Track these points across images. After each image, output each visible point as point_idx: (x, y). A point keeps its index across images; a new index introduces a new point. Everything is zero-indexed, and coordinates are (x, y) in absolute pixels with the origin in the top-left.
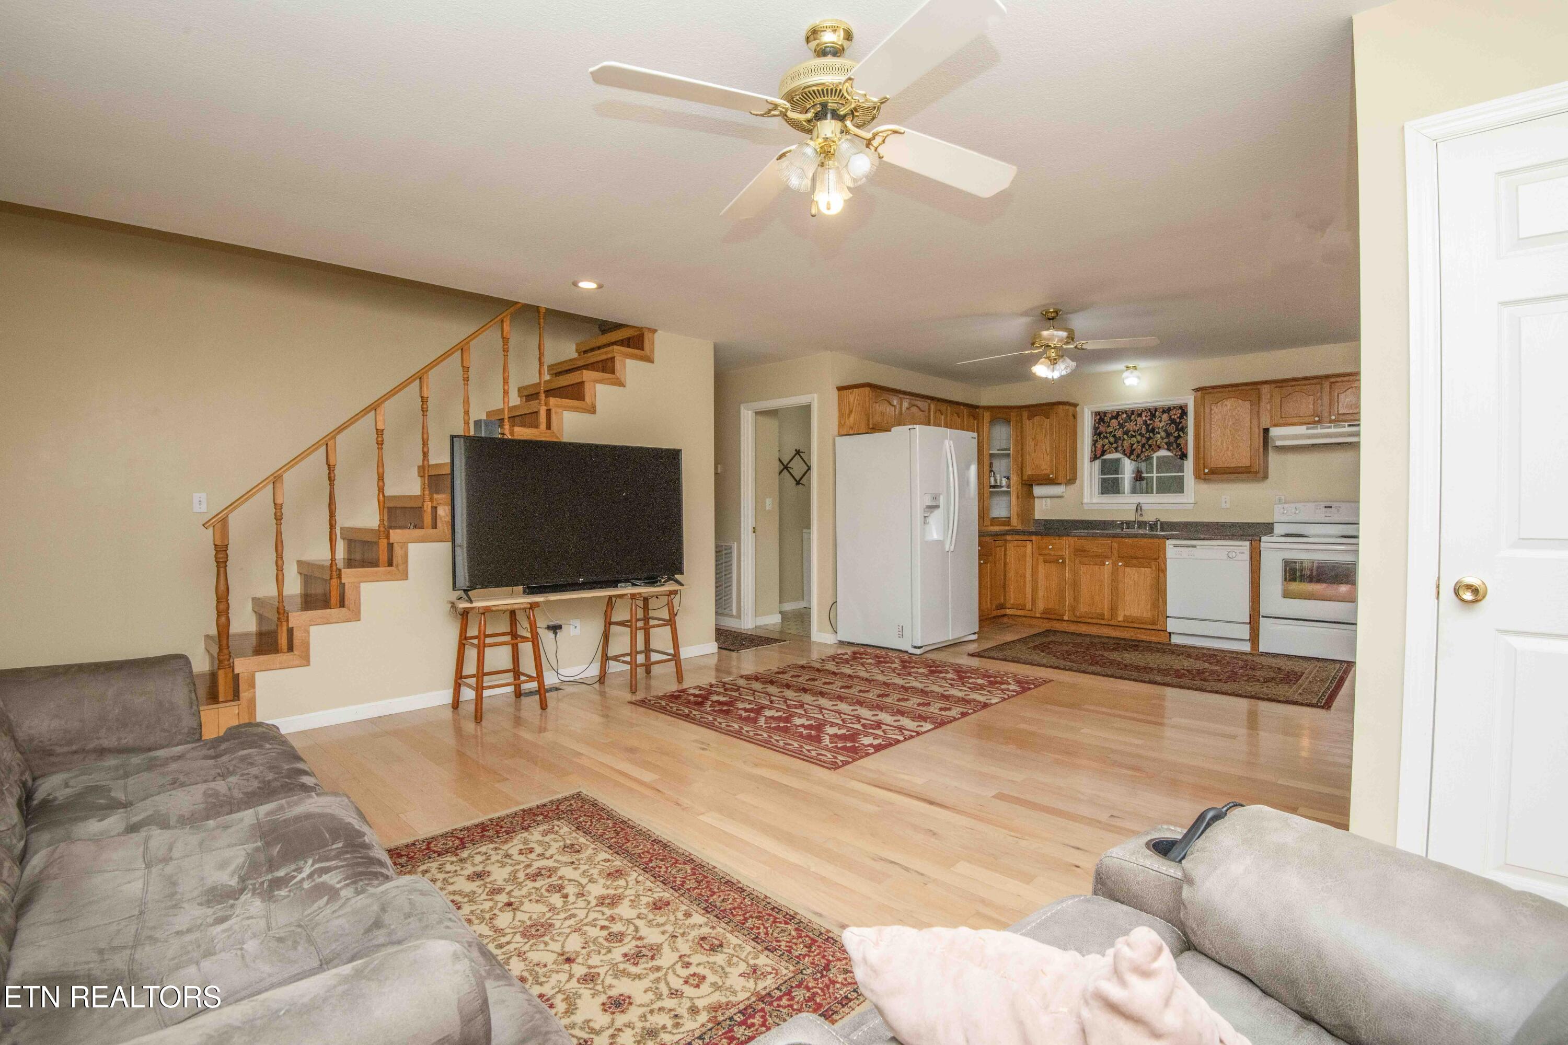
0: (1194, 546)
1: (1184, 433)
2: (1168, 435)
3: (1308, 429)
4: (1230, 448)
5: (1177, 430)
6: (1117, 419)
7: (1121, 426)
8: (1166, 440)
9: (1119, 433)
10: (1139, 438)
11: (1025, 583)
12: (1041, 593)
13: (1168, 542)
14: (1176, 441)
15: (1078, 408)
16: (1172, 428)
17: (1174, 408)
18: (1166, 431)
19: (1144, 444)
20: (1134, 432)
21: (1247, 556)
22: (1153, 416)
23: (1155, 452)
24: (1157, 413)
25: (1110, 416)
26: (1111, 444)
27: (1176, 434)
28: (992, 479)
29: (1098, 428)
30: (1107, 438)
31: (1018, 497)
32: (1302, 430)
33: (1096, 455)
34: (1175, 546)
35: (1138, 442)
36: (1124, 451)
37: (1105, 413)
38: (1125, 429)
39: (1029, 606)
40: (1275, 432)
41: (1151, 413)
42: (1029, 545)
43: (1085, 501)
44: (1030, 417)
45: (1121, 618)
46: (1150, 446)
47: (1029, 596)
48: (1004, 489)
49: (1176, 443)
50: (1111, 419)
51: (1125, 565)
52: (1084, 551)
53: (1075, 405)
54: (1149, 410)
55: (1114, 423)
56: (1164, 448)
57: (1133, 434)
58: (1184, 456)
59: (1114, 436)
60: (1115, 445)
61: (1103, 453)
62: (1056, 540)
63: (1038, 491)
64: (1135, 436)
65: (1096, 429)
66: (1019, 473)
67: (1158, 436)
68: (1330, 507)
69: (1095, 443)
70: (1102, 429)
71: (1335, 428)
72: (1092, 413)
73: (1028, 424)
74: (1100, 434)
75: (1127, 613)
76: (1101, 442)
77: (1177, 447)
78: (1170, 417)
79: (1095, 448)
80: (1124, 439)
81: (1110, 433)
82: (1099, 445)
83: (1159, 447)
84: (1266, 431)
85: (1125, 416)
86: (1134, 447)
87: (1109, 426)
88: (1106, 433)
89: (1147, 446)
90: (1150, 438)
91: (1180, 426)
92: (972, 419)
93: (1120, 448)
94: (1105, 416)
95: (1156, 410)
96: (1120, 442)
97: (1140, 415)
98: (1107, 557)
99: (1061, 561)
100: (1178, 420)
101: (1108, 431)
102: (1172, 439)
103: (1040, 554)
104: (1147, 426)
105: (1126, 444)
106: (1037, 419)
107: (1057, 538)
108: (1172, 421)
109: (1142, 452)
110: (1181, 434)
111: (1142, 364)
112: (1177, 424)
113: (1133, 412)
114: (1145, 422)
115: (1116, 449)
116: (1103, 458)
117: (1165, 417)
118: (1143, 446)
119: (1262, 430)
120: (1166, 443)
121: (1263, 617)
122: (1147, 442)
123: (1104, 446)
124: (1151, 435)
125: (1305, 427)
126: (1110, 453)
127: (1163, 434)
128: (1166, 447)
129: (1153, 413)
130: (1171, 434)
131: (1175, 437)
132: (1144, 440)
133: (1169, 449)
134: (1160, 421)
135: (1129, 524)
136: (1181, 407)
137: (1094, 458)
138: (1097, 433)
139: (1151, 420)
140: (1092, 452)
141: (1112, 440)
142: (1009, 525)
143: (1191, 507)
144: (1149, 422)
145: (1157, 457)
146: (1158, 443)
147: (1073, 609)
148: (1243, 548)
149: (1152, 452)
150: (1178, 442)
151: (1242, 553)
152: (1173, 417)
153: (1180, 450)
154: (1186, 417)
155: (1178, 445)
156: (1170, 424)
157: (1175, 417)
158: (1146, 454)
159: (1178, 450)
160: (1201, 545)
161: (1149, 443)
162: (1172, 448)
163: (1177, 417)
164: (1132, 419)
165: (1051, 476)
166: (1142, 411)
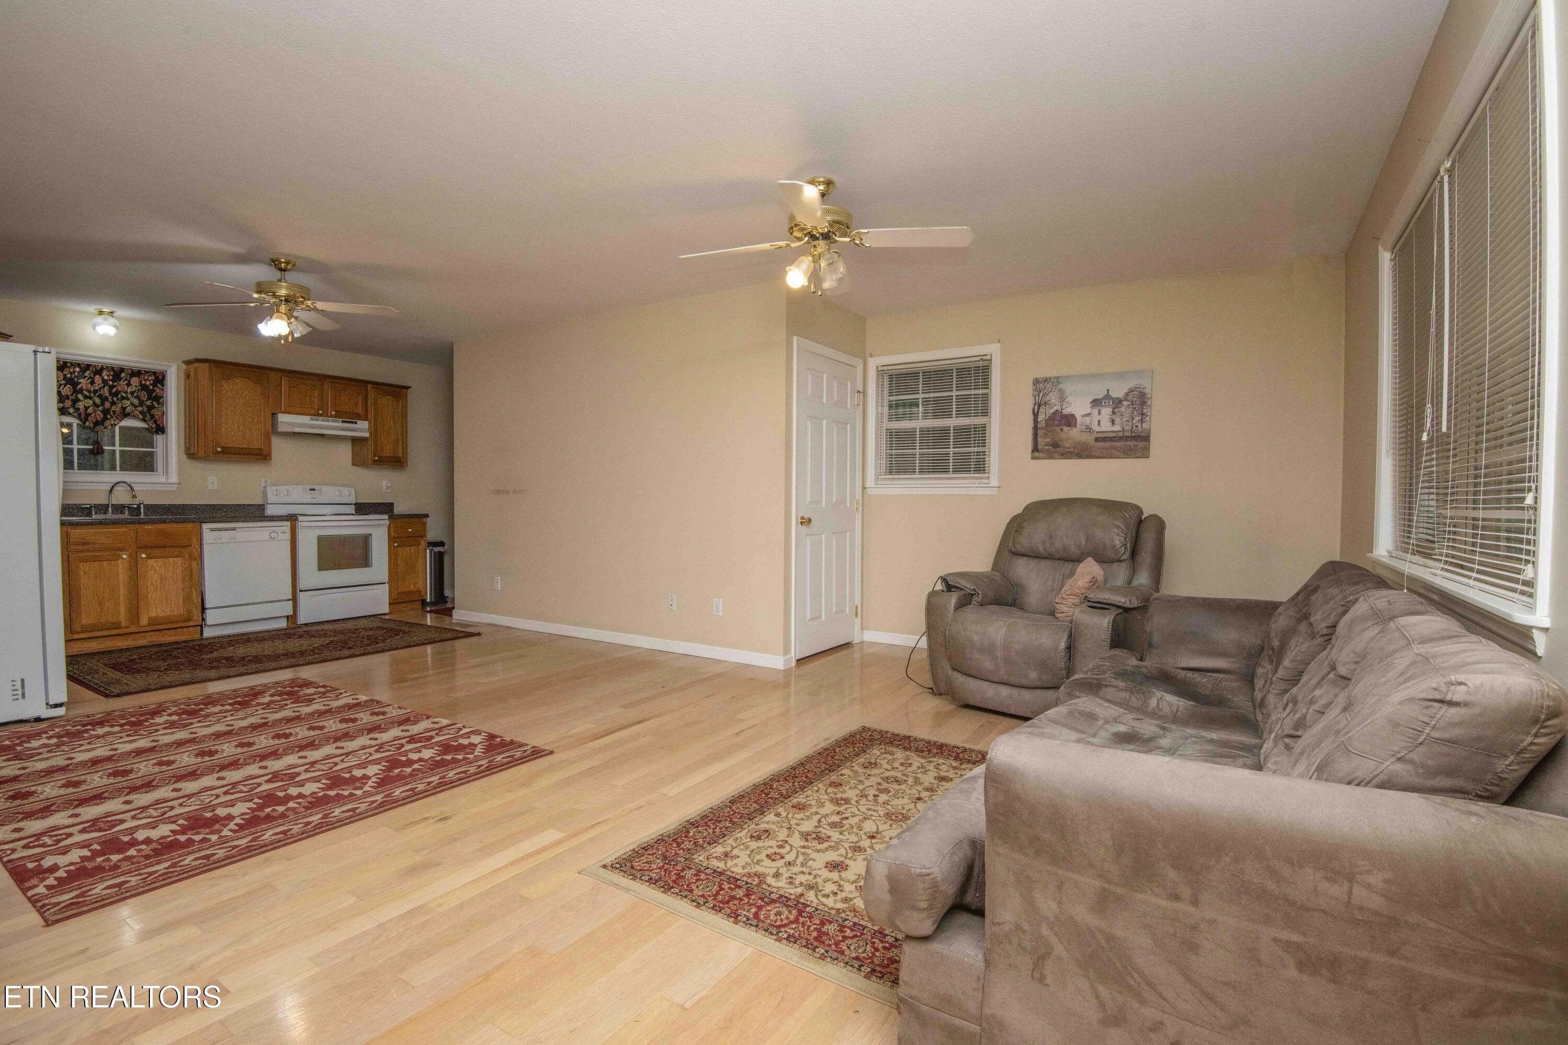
0: (234, 529)
1: (159, 404)
2: (141, 403)
3: (311, 419)
5: (150, 398)
8: (140, 409)
9: (66, 391)
10: (98, 400)
13: (204, 526)
14: (149, 412)
16: (144, 395)
17: (146, 372)
18: (138, 398)
19: (107, 409)
20: (89, 392)
22: (118, 376)
23: (121, 421)
24: (123, 374)
27: (149, 403)
32: (306, 420)
34: (212, 530)
35: (97, 406)
36: (79, 415)
38: (79, 387)
40: (281, 418)
41: (114, 372)
45: (146, 621)
46: (114, 412)
49: (150, 414)
51: (149, 557)
52: (86, 543)
54: (112, 368)
56: (135, 417)
58: (161, 429)
64: (90, 398)
67: (126, 402)
68: (315, 489)
71: (333, 422)
75: (153, 615)
77: (152, 419)
78: (141, 381)
83: (125, 415)
84: (275, 416)
85: (76, 369)
86: (88, 410)
89: (110, 413)
90: (113, 403)
91: (154, 395)
93: (70, 410)
95: (122, 370)
96: (68, 402)
97: (98, 372)
98: (123, 549)
100: (151, 387)
102: (145, 409)
104: (111, 388)
105: (81, 406)
108: (144, 387)
109: (105, 419)
110: (155, 404)
111: (122, 312)
112: (150, 392)
113: (88, 367)
114: (106, 382)
117: (134, 380)
118: (104, 411)
119: (270, 415)
120: (138, 411)
121: (302, 591)
122: (111, 407)
124: (116, 399)
125: (309, 417)
127: (134, 401)
128: (138, 416)
129: (117, 372)
130: (143, 402)
131: (147, 406)
132: (106, 405)
133: (144, 420)
134: (129, 385)
135: (103, 508)
136: (154, 373)
143: (174, 488)
144: (111, 383)
145: (121, 428)
146: (127, 410)
148: (286, 528)
149: (118, 421)
150: (152, 413)
151: (283, 533)
152: (143, 382)
153: (155, 422)
154: (163, 385)
155: (152, 416)
156: (142, 390)
157: (148, 383)
158: (112, 423)
159: (152, 421)
160: (242, 528)
161: (113, 409)
162: (147, 419)
163: (151, 384)
164: (86, 375)
166: (102, 369)
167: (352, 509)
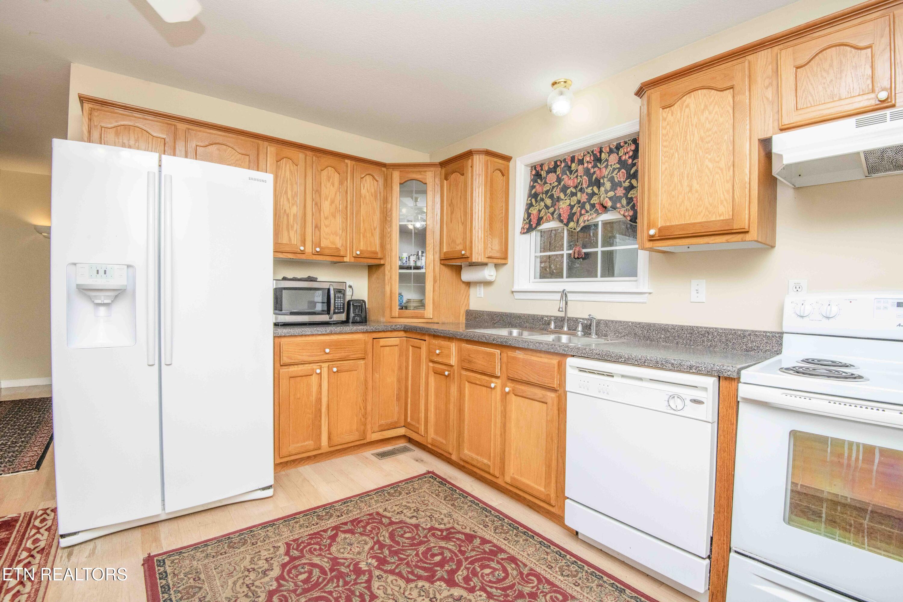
1: (637, 181)
2: (615, 185)
4: (696, 186)
5: (629, 176)
6: (555, 172)
7: (559, 180)
8: (611, 194)
9: (557, 193)
10: (579, 195)
13: (570, 361)
14: (626, 195)
15: (511, 164)
16: (621, 175)
17: (626, 143)
18: (612, 180)
19: (584, 203)
20: (576, 187)
22: (597, 159)
23: (600, 214)
24: (603, 154)
25: (547, 168)
26: (547, 207)
27: (626, 184)
29: (534, 187)
30: (543, 200)
31: (435, 282)
33: (531, 226)
34: (582, 370)
35: (578, 202)
36: (560, 215)
37: (541, 166)
38: (564, 184)
39: (422, 428)
40: (785, 141)
41: (595, 155)
42: (422, 347)
43: (516, 287)
44: (447, 176)
45: (508, 479)
46: (593, 206)
47: (422, 416)
49: (627, 198)
50: (548, 172)
51: (514, 393)
52: (471, 362)
53: (508, 159)
54: (593, 151)
55: (552, 178)
56: (609, 208)
57: (574, 191)
59: (551, 197)
60: (551, 210)
61: (540, 221)
62: (445, 343)
64: (576, 194)
65: (531, 188)
66: (438, 249)
67: (603, 189)
69: (529, 208)
70: (538, 189)
72: (526, 166)
73: (445, 185)
74: (535, 195)
76: (537, 207)
77: (628, 204)
78: (620, 157)
79: (530, 214)
80: (562, 200)
81: (547, 192)
82: (534, 211)
83: (604, 207)
84: (766, 142)
85: (564, 165)
86: (574, 209)
87: (546, 183)
88: (542, 193)
89: (588, 207)
90: (594, 194)
91: (632, 171)
92: (368, 178)
93: (557, 213)
94: (542, 168)
96: (557, 204)
97: (581, 162)
99: (447, 373)
100: (630, 161)
101: (545, 189)
102: (620, 192)
103: (431, 361)
104: (590, 176)
105: (563, 205)
107: (447, 340)
108: (622, 163)
109: (581, 215)
110: (634, 182)
112: (628, 168)
113: (573, 158)
114: (587, 172)
115: (552, 214)
116: (540, 228)
117: (613, 159)
118: (582, 206)
119: (756, 144)
120: (610, 199)
121: (737, 552)
122: (589, 200)
123: (540, 211)
124: (595, 189)
126: (548, 221)
127: (608, 185)
128: (610, 204)
129: (597, 155)
130: (620, 184)
131: (624, 188)
132: (585, 198)
134: (607, 166)
136: (634, 140)
137: (529, 228)
138: (532, 194)
139: (595, 166)
140: (526, 220)
141: (549, 202)
144: (592, 171)
145: (602, 223)
146: (602, 199)
147: (459, 448)
148: (704, 392)
149: (595, 215)
150: (628, 196)
151: (696, 401)
152: (623, 158)
153: (632, 207)
155: (630, 200)
156: (620, 169)
157: (627, 156)
158: (586, 218)
159: (629, 207)
160: (623, 376)
161: (592, 202)
162: (618, 205)
163: (629, 157)
164: (572, 169)
165: (463, 252)
166: (584, 156)
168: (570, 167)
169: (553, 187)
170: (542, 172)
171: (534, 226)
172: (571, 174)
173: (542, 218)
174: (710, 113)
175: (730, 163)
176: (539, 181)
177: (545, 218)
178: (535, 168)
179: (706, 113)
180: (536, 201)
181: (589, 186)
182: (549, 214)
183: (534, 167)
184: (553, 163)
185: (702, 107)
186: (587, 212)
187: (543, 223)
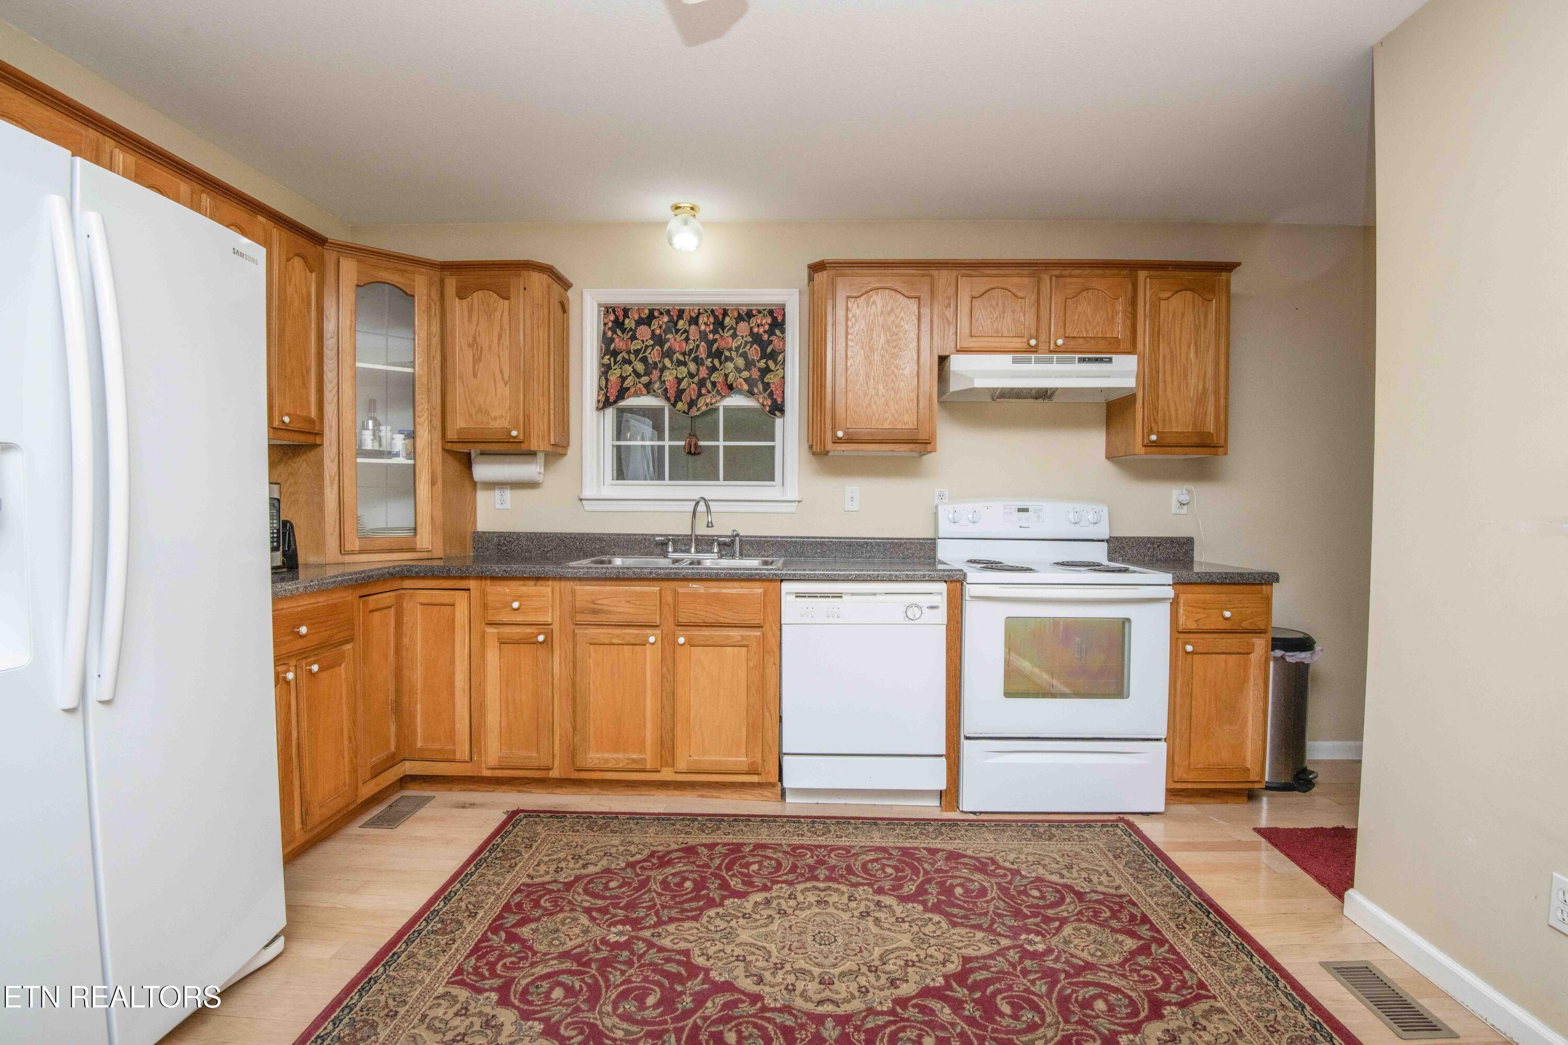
0: (839, 596)
1: (776, 364)
2: (749, 365)
3: (1015, 359)
4: (882, 390)
5: (764, 356)
6: (649, 325)
7: (659, 341)
8: (746, 374)
9: (654, 355)
10: (692, 367)
11: (452, 695)
12: (493, 718)
13: (786, 587)
14: (763, 379)
16: (754, 352)
17: (759, 312)
18: (744, 356)
19: (704, 379)
20: (684, 354)
21: (941, 616)
22: (719, 324)
23: (723, 397)
24: (727, 320)
25: (636, 317)
26: (638, 375)
27: (762, 364)
28: (367, 436)
29: (612, 340)
30: (629, 362)
31: (433, 483)
32: (1003, 362)
33: (607, 398)
34: (799, 595)
35: (691, 376)
36: (665, 391)
37: (626, 311)
38: (666, 346)
39: (463, 751)
40: (958, 363)
41: (715, 317)
42: (461, 602)
43: (587, 493)
44: (462, 294)
45: (681, 765)
46: (714, 384)
47: (462, 726)
48: (401, 460)
49: (763, 383)
50: (638, 323)
51: (691, 643)
52: (594, 612)
53: (566, 279)
54: (712, 311)
55: (644, 332)
56: (740, 392)
57: (682, 358)
58: (778, 408)
59: (644, 360)
60: (645, 379)
61: (622, 393)
62: (529, 588)
63: (483, 471)
64: (685, 364)
65: (606, 341)
66: (437, 422)
67: (730, 365)
68: (1026, 510)
69: (605, 370)
70: (618, 344)
71: (1060, 361)
72: (600, 305)
73: (457, 308)
74: (615, 354)
75: (698, 752)
76: (618, 372)
77: (765, 390)
78: (752, 328)
79: (607, 380)
80: (664, 368)
81: (637, 352)
82: (614, 376)
83: (730, 388)
84: (943, 360)
85: (666, 319)
86: (683, 385)
87: (633, 338)
88: (629, 352)
89: (709, 385)
90: (713, 369)
91: (769, 350)
92: (297, 263)
93: (657, 386)
94: (626, 315)
95: (725, 312)
96: (656, 374)
97: (694, 321)
98: (652, 626)
99: (541, 638)
100: (766, 337)
101: (633, 348)
102: (755, 374)
103: (491, 624)
104: (710, 343)
105: (669, 376)
106: (477, 296)
107: (531, 583)
108: (755, 338)
109: (700, 395)
110: (771, 364)
111: (707, 205)
112: (763, 345)
113: (681, 313)
114: (703, 336)
115: (648, 386)
116: (623, 403)
118: (702, 383)
119: (936, 359)
120: (745, 380)
121: (967, 738)
122: (710, 375)
123: (623, 379)
124: (716, 362)
125: (1009, 357)
126: (637, 394)
127: (741, 362)
128: (746, 387)
129: (719, 317)
130: (754, 363)
131: (760, 370)
132: (703, 372)
133: (751, 393)
134: (734, 336)
135: (681, 543)
136: (771, 312)
137: (605, 403)
138: (608, 350)
139: (714, 332)
140: (600, 388)
141: (640, 367)
142: (413, 550)
143: (792, 508)
144: (711, 336)
145: (726, 409)
146: (731, 378)
147: (572, 753)
148: (938, 598)
149: (719, 398)
150: (766, 380)
151: (932, 607)
152: (756, 330)
153: (771, 395)
154: (783, 331)
155: (767, 386)
156: (752, 343)
157: (761, 330)
158: (708, 401)
159: (766, 395)
160: (852, 594)
161: (712, 379)
162: (756, 391)
163: (765, 332)
164: (679, 327)
165: (514, 433)
166: (699, 313)
167: (1099, 553)
168: (676, 324)
169: (647, 347)
170: (627, 321)
171: (612, 399)
172: (677, 333)
173: (628, 389)
174: (896, 317)
175: (915, 372)
176: (619, 332)
177: (632, 390)
178: (614, 311)
179: (892, 317)
180: (615, 363)
181: (707, 358)
182: (640, 385)
183: (609, 309)
184: (647, 312)
185: (889, 309)
186: (709, 392)
187: (629, 397)
